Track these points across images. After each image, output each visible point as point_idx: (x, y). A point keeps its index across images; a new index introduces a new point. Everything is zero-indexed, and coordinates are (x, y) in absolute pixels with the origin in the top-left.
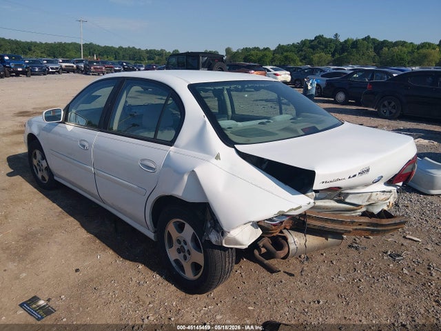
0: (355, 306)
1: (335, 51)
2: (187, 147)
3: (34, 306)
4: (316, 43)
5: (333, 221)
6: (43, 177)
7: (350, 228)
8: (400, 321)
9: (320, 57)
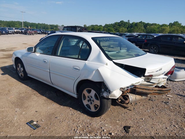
0: (156, 120)
1: (128, 27)
2: (93, 61)
3: (32, 124)
4: (121, 23)
5: (145, 89)
6: (21, 75)
7: (152, 92)
8: (173, 124)
9: (123, 29)
